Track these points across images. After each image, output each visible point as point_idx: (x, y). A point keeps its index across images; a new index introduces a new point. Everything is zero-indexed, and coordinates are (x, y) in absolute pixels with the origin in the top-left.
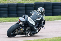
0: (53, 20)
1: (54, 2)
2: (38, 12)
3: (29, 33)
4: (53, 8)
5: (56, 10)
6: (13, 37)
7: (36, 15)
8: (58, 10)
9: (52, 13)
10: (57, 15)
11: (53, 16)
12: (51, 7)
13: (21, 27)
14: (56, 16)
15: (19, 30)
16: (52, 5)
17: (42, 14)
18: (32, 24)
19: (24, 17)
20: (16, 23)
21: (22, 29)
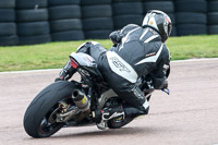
2: (147, 30)
13: (81, 93)
21: (86, 100)
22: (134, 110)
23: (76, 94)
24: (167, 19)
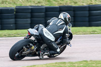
1: (47, 6)
2: (59, 20)
3: (46, 53)
6: (20, 60)
15: (28, 48)
17: (66, 23)
18: (50, 40)
19: (37, 27)
20: (25, 38)
21: (33, 47)
22: (53, 52)
23: (29, 45)
24: (68, 16)
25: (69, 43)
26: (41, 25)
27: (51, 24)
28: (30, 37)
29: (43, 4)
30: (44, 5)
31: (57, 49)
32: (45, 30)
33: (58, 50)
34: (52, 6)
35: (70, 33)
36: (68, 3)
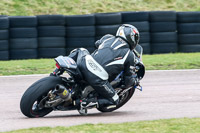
0: (13, 74)
1: (14, 15)
2: (117, 40)
3: (91, 104)
4: (11, 36)
5: (20, 42)
7: (112, 49)
8: (27, 40)
9: (6, 52)
10: (26, 59)
11: (12, 62)
12: (5, 31)
14: (20, 61)
15: (56, 94)
16: (7, 25)
19: (75, 54)
21: (66, 92)
22: (105, 101)
23: (58, 88)
24: (134, 30)
25: (138, 84)
26: (82, 49)
27: (100, 47)
28: (61, 73)
29: (4, 12)
30: (8, 13)
31: (114, 95)
32: (89, 58)
33: (116, 98)
34: (23, 15)
35: (139, 65)
36: (55, 9)
